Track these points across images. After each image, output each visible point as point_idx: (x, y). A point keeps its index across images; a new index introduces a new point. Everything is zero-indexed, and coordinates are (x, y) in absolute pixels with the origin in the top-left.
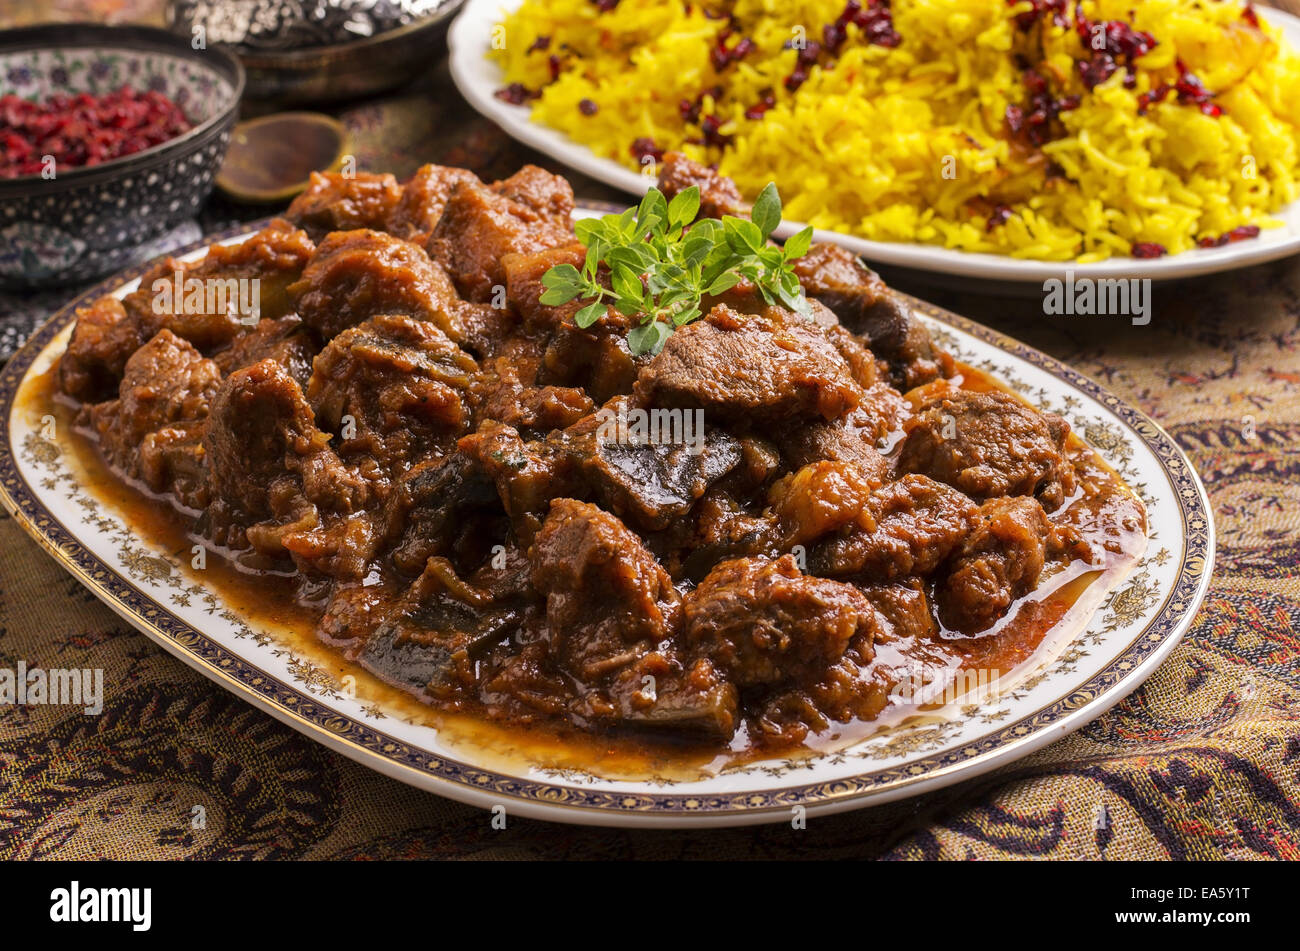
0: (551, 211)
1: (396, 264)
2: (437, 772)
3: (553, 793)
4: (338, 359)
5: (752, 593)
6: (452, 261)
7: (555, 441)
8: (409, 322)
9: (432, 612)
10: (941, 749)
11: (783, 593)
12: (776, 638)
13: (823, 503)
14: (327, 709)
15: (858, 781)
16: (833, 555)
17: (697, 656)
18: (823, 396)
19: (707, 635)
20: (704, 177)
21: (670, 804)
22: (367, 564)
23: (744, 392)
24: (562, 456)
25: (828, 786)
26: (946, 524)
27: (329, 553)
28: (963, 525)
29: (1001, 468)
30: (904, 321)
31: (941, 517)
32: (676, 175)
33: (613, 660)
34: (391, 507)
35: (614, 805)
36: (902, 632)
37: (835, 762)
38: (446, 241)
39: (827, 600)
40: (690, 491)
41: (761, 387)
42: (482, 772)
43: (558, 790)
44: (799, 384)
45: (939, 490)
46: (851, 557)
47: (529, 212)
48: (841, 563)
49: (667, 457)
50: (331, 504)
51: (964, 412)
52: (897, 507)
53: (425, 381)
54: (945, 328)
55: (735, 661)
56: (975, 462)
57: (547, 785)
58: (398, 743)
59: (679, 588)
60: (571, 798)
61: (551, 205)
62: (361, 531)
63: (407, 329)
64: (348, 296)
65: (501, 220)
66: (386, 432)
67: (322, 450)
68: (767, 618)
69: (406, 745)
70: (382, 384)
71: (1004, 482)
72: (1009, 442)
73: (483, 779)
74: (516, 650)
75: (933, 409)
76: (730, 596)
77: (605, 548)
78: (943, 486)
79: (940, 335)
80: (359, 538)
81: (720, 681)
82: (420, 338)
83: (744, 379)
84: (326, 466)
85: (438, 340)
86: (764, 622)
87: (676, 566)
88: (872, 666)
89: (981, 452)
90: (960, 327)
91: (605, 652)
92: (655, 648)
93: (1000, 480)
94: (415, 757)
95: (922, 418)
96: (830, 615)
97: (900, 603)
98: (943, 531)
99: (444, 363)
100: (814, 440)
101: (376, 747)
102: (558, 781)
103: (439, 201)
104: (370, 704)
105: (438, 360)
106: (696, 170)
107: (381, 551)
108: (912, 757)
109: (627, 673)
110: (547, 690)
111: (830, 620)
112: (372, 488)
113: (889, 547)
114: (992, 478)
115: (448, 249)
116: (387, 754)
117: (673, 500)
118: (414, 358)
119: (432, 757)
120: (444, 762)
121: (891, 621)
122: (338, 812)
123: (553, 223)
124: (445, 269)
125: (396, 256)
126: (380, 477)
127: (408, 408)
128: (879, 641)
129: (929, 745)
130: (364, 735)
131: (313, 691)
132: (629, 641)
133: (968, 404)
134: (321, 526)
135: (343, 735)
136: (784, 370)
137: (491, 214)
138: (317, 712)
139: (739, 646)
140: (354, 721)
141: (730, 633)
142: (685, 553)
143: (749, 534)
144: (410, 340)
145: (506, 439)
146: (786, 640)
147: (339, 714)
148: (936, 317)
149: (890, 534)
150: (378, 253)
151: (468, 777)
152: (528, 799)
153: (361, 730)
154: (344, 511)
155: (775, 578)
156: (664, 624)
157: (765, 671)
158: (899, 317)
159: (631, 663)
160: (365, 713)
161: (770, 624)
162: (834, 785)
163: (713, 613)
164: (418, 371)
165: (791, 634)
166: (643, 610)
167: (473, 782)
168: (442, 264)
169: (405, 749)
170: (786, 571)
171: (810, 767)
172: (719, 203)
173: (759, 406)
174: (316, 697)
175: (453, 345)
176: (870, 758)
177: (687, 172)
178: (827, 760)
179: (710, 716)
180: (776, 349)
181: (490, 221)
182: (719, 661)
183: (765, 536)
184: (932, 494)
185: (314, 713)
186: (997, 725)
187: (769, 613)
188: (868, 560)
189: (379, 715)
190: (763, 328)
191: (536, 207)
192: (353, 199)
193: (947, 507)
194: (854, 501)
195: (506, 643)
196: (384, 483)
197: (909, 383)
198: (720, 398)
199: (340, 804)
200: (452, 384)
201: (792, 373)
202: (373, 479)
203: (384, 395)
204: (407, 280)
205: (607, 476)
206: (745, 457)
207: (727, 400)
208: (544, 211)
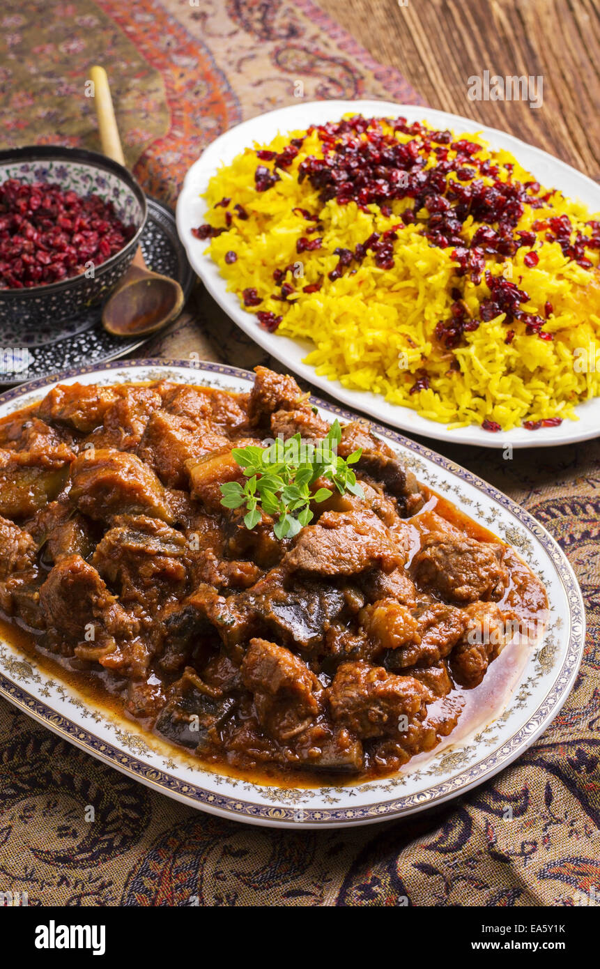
0: (201, 418)
1: (131, 477)
2: (213, 803)
3: (277, 812)
4: (112, 548)
5: (366, 692)
6: (155, 462)
7: (246, 602)
8: (148, 521)
9: (190, 702)
10: (468, 766)
11: (383, 692)
12: (381, 716)
13: (396, 636)
14: (146, 765)
15: (430, 790)
16: (400, 659)
17: (340, 727)
18: (385, 565)
19: (344, 717)
20: (279, 383)
21: (338, 815)
22: (147, 670)
23: (346, 567)
24: (252, 612)
25: (416, 796)
26: (454, 630)
27: (125, 665)
28: (462, 629)
29: (475, 586)
30: (404, 474)
31: (451, 626)
32: (266, 385)
33: (295, 731)
34: (156, 635)
35: (310, 818)
36: (437, 694)
37: (416, 779)
38: (149, 449)
39: (405, 693)
40: (323, 628)
41: (353, 563)
42: (238, 801)
43: (278, 810)
44: (371, 559)
45: (448, 610)
46: (410, 659)
47: (193, 425)
48: (406, 665)
49: (308, 607)
50: (122, 636)
51: (452, 552)
52: (430, 625)
53: (162, 558)
54: (417, 457)
55: (360, 729)
56: (462, 584)
57: (273, 807)
58: (189, 786)
59: (320, 679)
60: (287, 815)
61: (201, 415)
62: (141, 650)
63: (147, 526)
64: (106, 498)
65: (179, 435)
66: (146, 588)
67: (112, 604)
68: (375, 706)
69: (194, 786)
70: (139, 563)
71: (478, 594)
72: (478, 571)
73: (239, 806)
74: (239, 723)
75: (434, 547)
76: (354, 694)
77: (289, 678)
78: (450, 607)
79: (415, 463)
80: (141, 655)
81: (354, 742)
82: (154, 529)
83: (344, 559)
84: (118, 614)
85: (163, 530)
86: (374, 708)
87: (316, 665)
88: (427, 719)
89: (464, 577)
90: (424, 455)
91: (291, 727)
92: (314, 722)
93: (475, 593)
94: (200, 794)
95: (428, 553)
96: (407, 701)
97: (435, 678)
98: (453, 635)
99: (169, 543)
100: (379, 582)
101: (178, 788)
102: (277, 804)
103: (135, 413)
104: (166, 760)
105: (165, 542)
106: (275, 379)
107: (154, 661)
108: (455, 772)
109: (303, 737)
110: (262, 748)
111: (407, 704)
112: (142, 623)
113: (429, 651)
114: (471, 592)
115: (151, 454)
116: (184, 793)
117: (315, 634)
118: (154, 545)
119: (209, 793)
120: (216, 796)
121: (431, 689)
122: (150, 808)
123: (204, 427)
124: (151, 467)
125: (130, 472)
126: (146, 616)
127: (156, 575)
128: (428, 703)
129: (461, 764)
130: (170, 781)
131: (134, 752)
132: (302, 719)
133: (454, 547)
134: (118, 649)
135: (159, 782)
136: (364, 552)
137: (173, 432)
138: (140, 767)
139: (361, 720)
140: (161, 772)
141: (356, 715)
142: (321, 658)
143: (355, 648)
144: (150, 531)
145: (222, 606)
146: (386, 717)
147: (153, 768)
148: (409, 447)
149: (428, 643)
150: (120, 473)
151: (230, 805)
152: (265, 818)
153: (167, 778)
154: (129, 638)
155: (377, 683)
156: (316, 705)
157: (377, 732)
158: (400, 472)
159: (304, 731)
160: (166, 766)
161: (376, 709)
162: (420, 795)
163: (346, 705)
164: (159, 553)
165: (388, 713)
166: (308, 702)
167: (234, 809)
168: (149, 464)
169: (193, 789)
170: (381, 677)
171: (404, 783)
172: (290, 400)
173: (353, 574)
174: (136, 756)
175: (171, 530)
176: (433, 775)
177: (271, 381)
178: (412, 777)
179: (352, 763)
180: (356, 535)
181: (173, 436)
182: (352, 731)
183: (363, 647)
184: (446, 614)
185: (139, 768)
186: (493, 748)
187: (376, 704)
188: (419, 659)
189: (173, 766)
190: (347, 522)
191: (193, 418)
192: (82, 410)
193: (454, 620)
194: (411, 633)
195: (233, 718)
196: (148, 619)
197: (408, 508)
198: (333, 573)
199: (150, 804)
200: (176, 557)
201: (367, 553)
202: (142, 618)
203: (141, 570)
204: (139, 489)
205: (280, 625)
206: (347, 603)
207: (336, 573)
208: (198, 419)
